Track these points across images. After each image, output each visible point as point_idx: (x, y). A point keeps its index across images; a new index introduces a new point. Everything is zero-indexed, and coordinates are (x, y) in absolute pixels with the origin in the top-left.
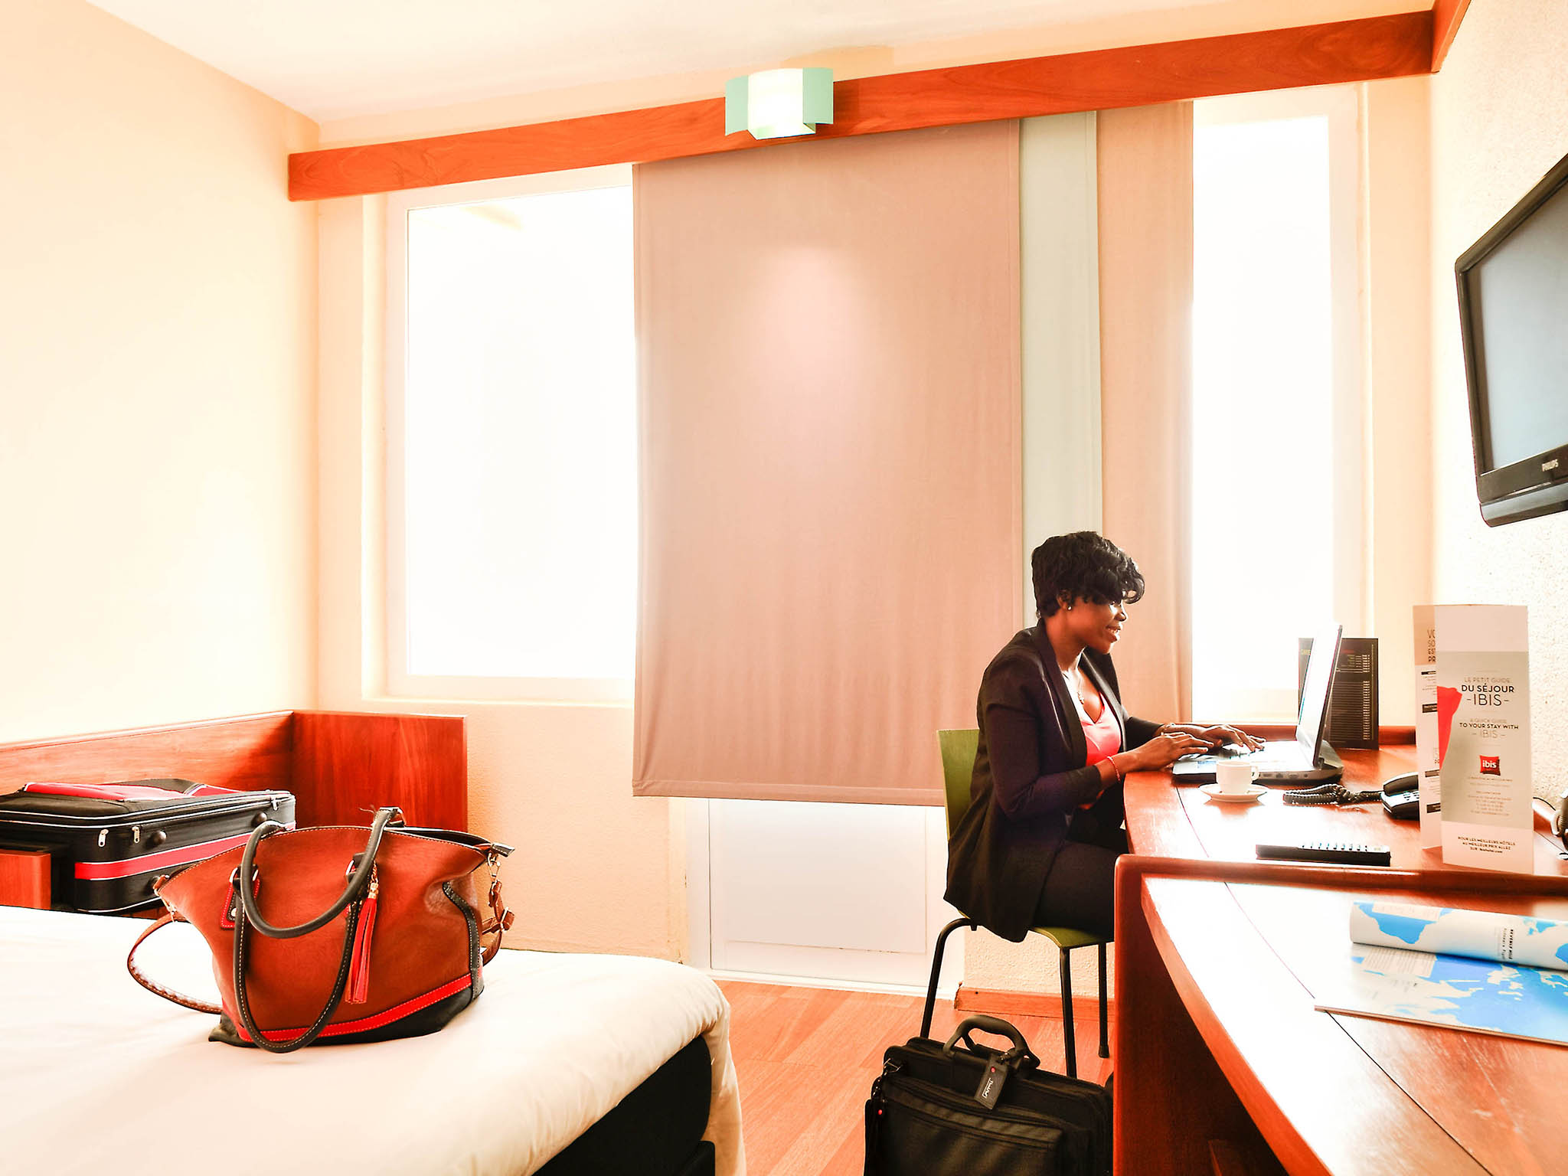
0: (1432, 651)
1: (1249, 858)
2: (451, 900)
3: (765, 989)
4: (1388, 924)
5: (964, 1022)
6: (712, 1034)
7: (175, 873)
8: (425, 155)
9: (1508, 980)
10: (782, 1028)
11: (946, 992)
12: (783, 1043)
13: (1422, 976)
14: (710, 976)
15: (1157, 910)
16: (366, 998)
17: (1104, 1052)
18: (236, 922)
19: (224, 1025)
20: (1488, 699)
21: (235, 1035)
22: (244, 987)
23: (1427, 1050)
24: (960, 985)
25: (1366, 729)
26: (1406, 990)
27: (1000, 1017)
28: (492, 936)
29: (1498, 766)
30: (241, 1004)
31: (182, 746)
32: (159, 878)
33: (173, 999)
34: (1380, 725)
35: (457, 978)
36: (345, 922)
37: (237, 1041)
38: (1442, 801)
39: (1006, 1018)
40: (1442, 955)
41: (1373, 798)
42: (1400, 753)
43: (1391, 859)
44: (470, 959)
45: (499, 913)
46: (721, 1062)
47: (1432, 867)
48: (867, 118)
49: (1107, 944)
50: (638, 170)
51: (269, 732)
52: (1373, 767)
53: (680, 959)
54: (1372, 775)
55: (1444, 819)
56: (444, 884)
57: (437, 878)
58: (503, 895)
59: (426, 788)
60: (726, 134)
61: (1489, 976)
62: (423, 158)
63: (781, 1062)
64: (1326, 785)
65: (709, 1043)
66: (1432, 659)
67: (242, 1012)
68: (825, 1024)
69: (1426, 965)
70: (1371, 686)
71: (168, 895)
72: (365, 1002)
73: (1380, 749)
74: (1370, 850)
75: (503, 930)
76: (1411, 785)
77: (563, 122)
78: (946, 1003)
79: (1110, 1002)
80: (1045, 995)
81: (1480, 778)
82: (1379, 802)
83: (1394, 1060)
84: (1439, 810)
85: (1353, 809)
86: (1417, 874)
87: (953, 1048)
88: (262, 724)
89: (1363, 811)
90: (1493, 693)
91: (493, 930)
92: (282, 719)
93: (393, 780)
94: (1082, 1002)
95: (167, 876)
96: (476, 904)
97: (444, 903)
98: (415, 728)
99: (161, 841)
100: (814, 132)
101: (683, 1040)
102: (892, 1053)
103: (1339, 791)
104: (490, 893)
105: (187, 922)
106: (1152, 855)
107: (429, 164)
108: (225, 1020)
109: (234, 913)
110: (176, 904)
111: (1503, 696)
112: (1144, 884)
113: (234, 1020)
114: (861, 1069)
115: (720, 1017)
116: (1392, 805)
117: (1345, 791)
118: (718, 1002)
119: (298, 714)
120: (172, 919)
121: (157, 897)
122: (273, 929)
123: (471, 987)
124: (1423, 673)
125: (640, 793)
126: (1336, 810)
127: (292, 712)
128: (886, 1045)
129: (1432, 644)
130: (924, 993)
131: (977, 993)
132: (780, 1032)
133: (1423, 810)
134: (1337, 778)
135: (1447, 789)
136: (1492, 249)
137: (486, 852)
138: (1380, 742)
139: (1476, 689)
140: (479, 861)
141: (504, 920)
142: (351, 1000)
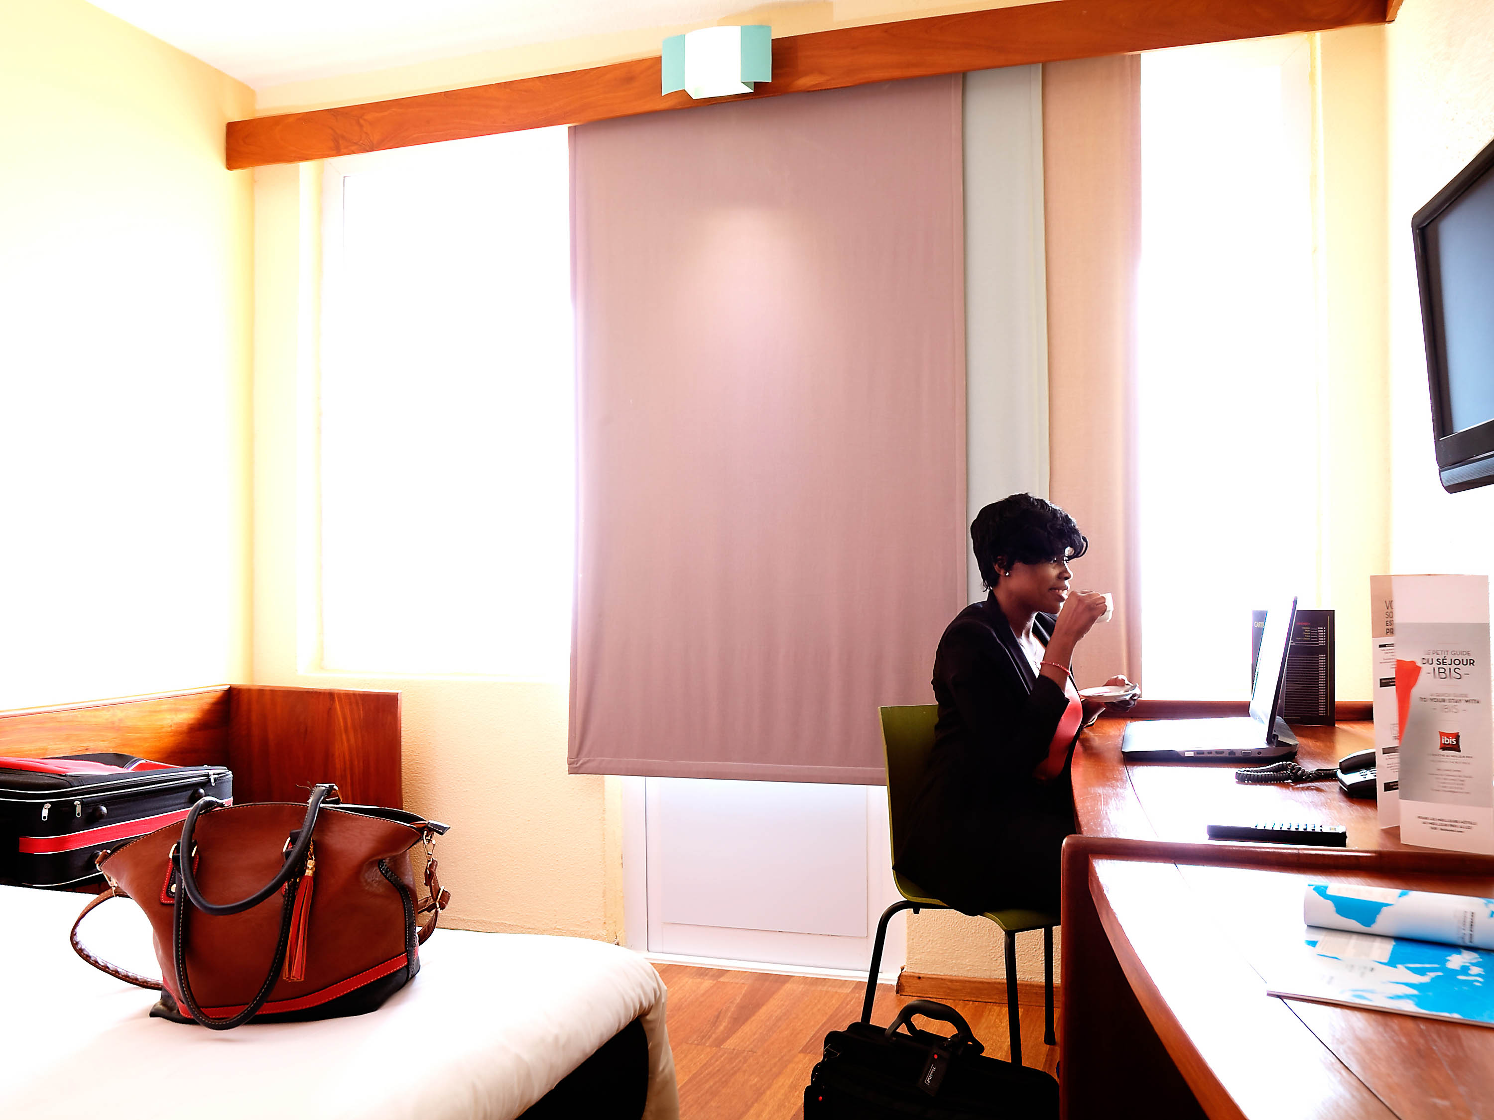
0: (1390, 623)
1: (1201, 839)
2: (387, 878)
3: (702, 972)
4: (1344, 906)
5: (905, 1007)
6: (648, 1017)
7: (116, 847)
8: (362, 121)
9: (1468, 965)
10: (720, 1013)
11: (888, 976)
12: (722, 1028)
13: (1378, 960)
14: (647, 959)
15: (1105, 892)
16: (303, 977)
17: (1049, 1039)
18: (176, 898)
19: (165, 999)
20: (1447, 672)
21: (175, 1011)
22: (184, 963)
23: (1384, 1037)
24: (902, 969)
25: (1322, 707)
26: (1362, 974)
27: (943, 1002)
28: (427, 915)
29: (1458, 741)
30: (181, 980)
31: (121, 720)
32: (101, 853)
33: (116, 974)
34: (1336, 700)
35: (394, 958)
36: (282, 900)
37: (178, 1017)
38: (1399, 779)
39: (949, 1003)
40: (1400, 939)
41: (1330, 776)
42: (1358, 729)
43: (1347, 840)
44: (406, 939)
45: (435, 891)
46: (659, 1046)
47: (1389, 847)
48: (805, 74)
49: (1054, 928)
50: (574, 132)
51: (206, 707)
52: (1328, 744)
53: (617, 941)
54: (1327, 754)
55: (1403, 797)
56: (380, 863)
57: (372, 855)
58: (439, 873)
59: (361, 764)
60: (663, 95)
61: (1448, 960)
62: (358, 123)
63: (720, 1047)
64: (1281, 763)
65: (646, 1027)
66: (1390, 632)
67: (182, 988)
68: (763, 1010)
69: (1383, 949)
70: (1326, 660)
71: (110, 870)
72: (302, 980)
73: (1336, 725)
74: (1326, 830)
75: (439, 909)
76: (1368, 762)
77: (499, 85)
78: (888, 988)
79: (1057, 988)
80: (990, 981)
81: (1439, 755)
82: (1335, 780)
83: (1350, 1048)
84: (1397, 789)
85: (1308, 788)
86: (1374, 855)
87: (895, 1033)
88: (199, 699)
89: (1318, 789)
90: (1453, 666)
91: (429, 910)
92: (219, 694)
93: (328, 756)
94: (1028, 988)
95: (109, 851)
96: (412, 883)
97: (380, 882)
98: (351, 704)
99: (102, 816)
100: (753, 91)
101: (620, 1023)
102: (833, 1039)
103: (1294, 769)
104: (426, 871)
105: (128, 897)
106: (1101, 836)
107: (365, 129)
108: (165, 996)
109: (174, 888)
110: (118, 879)
111: (1463, 669)
112: (1092, 865)
113: (174, 995)
114: (801, 1056)
115: (658, 1000)
116: (1348, 783)
117: (1300, 768)
118: (656, 986)
119: (235, 689)
120: (114, 894)
121: (99, 872)
122: (210, 906)
123: (407, 967)
124: (1381, 646)
125: (575, 771)
126: (1291, 788)
127: (229, 686)
128: (826, 1030)
129: (1390, 614)
130: (865, 977)
131: (919, 978)
132: (718, 1017)
133: (1380, 788)
134: (1291, 754)
135: (1406, 767)
136: (1450, 205)
137: (421, 830)
138: (1336, 719)
139: (1435, 662)
140: (415, 839)
141: (441, 899)
142: (289, 978)
